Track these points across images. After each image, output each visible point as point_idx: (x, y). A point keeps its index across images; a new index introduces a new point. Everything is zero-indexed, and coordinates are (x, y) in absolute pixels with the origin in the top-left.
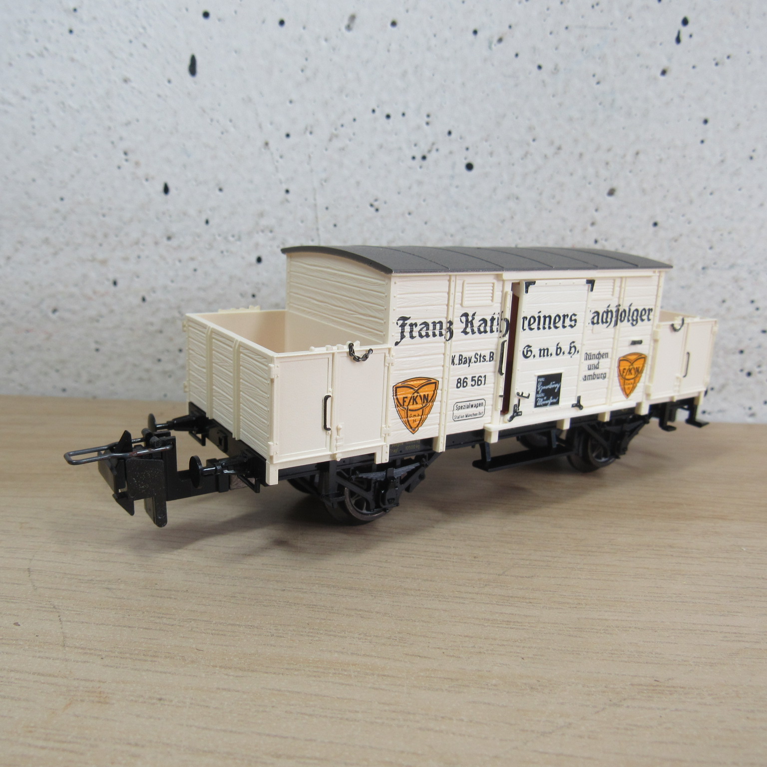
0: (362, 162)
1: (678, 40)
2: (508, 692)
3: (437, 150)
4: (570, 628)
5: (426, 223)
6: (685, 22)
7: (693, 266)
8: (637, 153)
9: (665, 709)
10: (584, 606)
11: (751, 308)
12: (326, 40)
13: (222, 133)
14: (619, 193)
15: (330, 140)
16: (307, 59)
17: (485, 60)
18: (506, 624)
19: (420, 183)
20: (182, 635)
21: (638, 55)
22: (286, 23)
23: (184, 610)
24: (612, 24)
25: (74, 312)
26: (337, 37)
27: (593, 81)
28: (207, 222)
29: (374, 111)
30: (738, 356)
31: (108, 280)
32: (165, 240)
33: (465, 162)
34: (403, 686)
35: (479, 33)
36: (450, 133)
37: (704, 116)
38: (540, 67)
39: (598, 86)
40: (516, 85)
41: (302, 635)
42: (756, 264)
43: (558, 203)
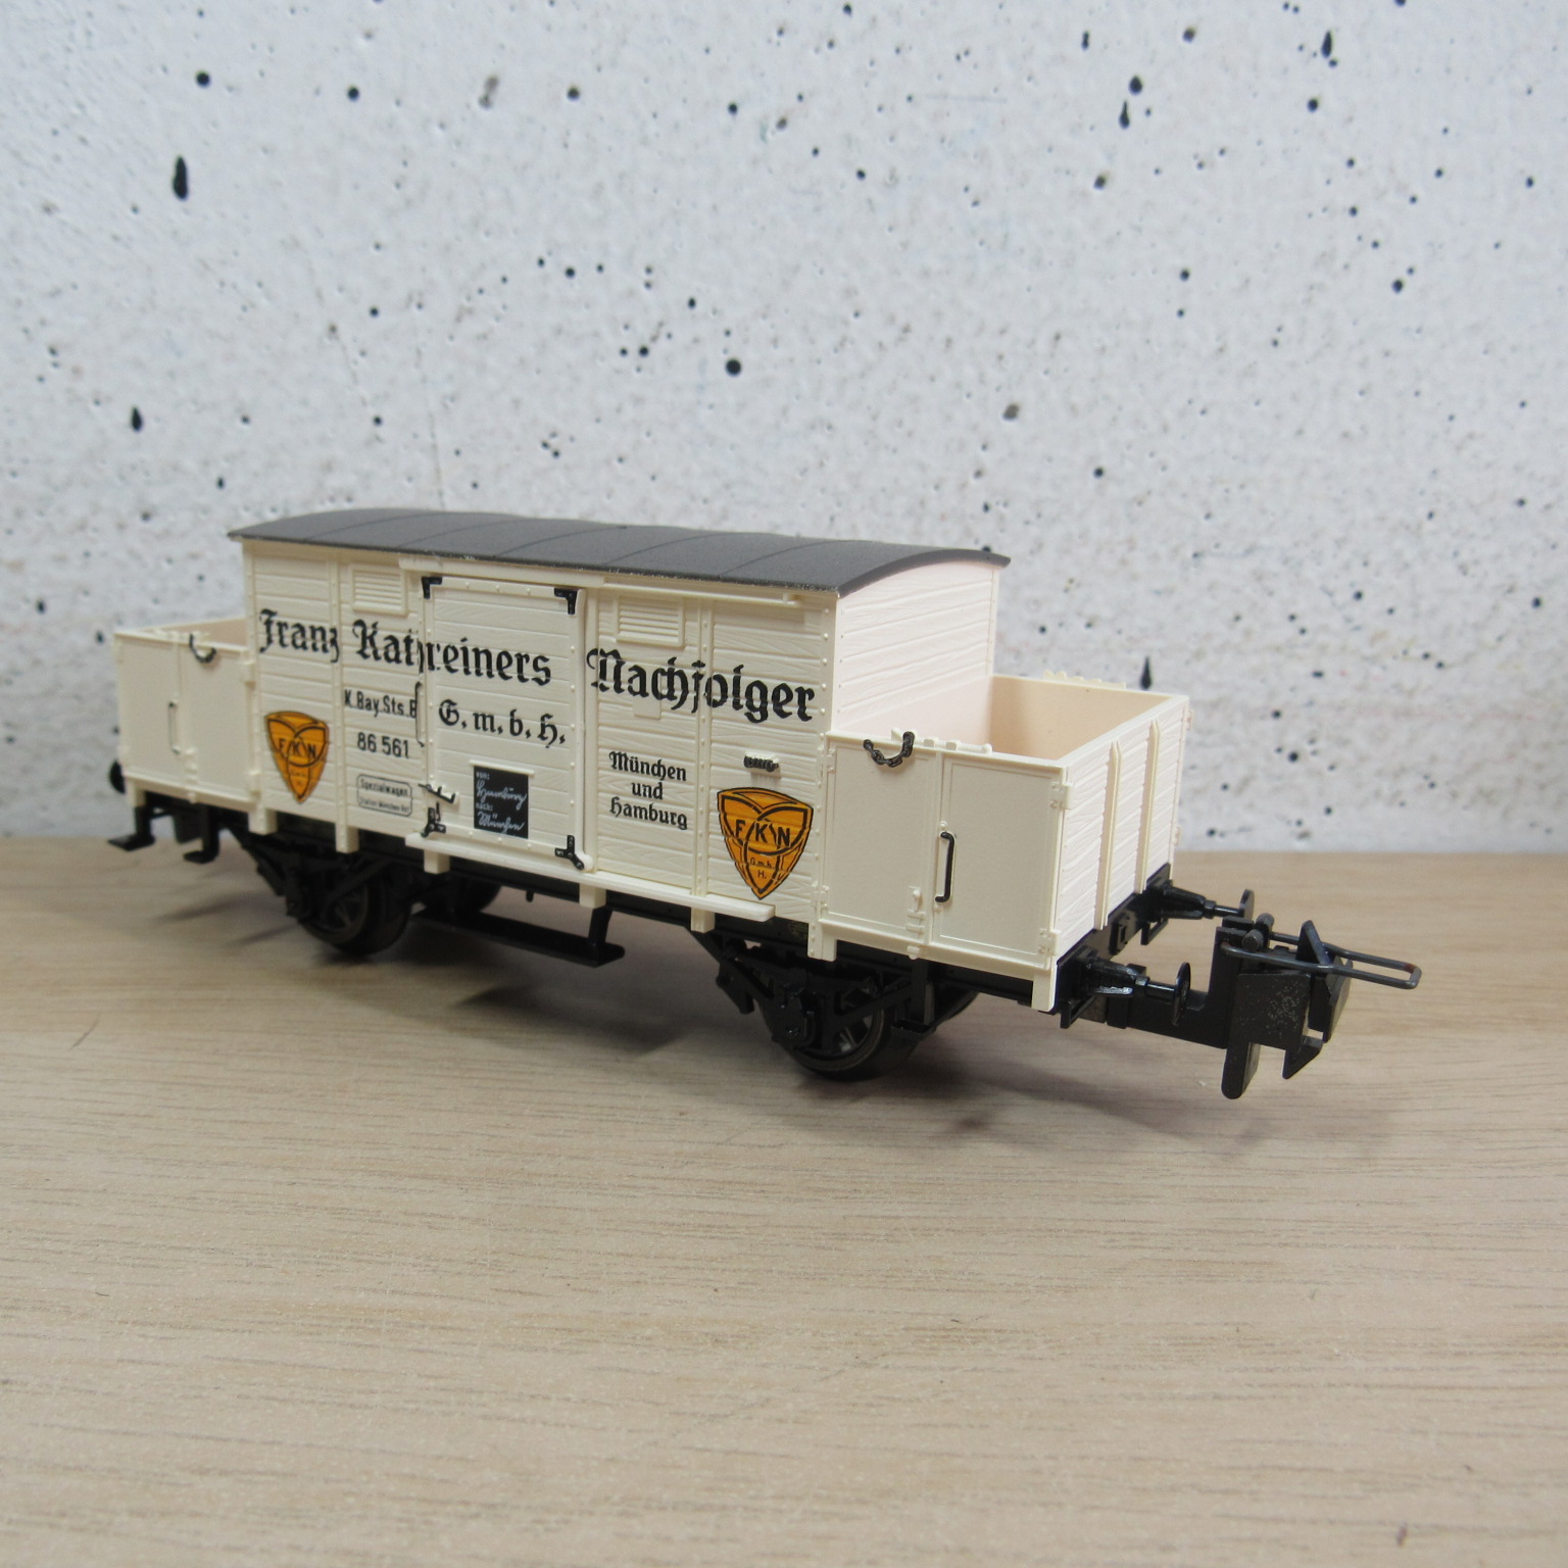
0: (522, 361)
1: (1125, 120)
2: (669, 1350)
3: (669, 336)
4: (824, 1234)
5: (653, 478)
6: (1136, 86)
7: (1175, 551)
8: (1058, 337)
9: (954, 1369)
10: (863, 1195)
11: (1290, 630)
12: (442, 126)
13: (244, 309)
14: (1026, 414)
15: (458, 319)
16: (405, 164)
17: (755, 162)
18: (704, 1231)
19: (638, 401)
20: (74, 1269)
21: (1050, 150)
22: (363, 94)
23: (91, 1224)
24: (996, 90)
26: (463, 119)
27: (967, 199)
28: (221, 483)
29: (541, 262)
30: (1271, 723)
31: (27, 600)
32: (137, 519)
33: (725, 358)
34: (475, 1345)
35: (741, 111)
36: (692, 303)
37: (1181, 263)
38: (861, 174)
39: (976, 208)
40: (817, 209)
41: (306, 1263)
42: (1296, 545)
43: (910, 434)
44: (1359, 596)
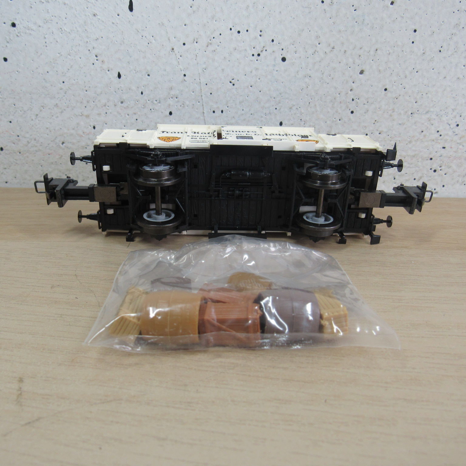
0: (225, 58)
3: (266, 50)
5: (260, 91)
7: (406, 112)
8: (377, 50)
11: (437, 135)
13: (148, 43)
14: (366, 73)
15: (207, 46)
19: (257, 69)
25: (73, 144)
27: (353, 8)
28: (142, 93)
29: (231, 29)
30: (430, 161)
31: (90, 126)
32: (120, 103)
33: (282, 57)
36: (273, 41)
37: (414, 28)
38: (323, 2)
39: (355, 12)
40: (310, 12)
42: (441, 111)
43: (333, 79)
44: (458, 125)
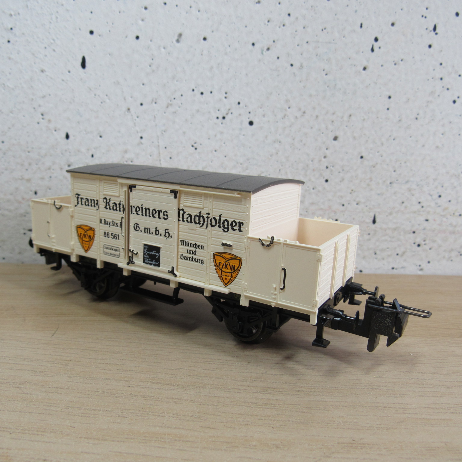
0: (186, 120)
1: (372, 50)
2: (262, 450)
3: (232, 113)
4: (304, 407)
5: (225, 157)
6: (376, 40)
7: (384, 182)
8: (350, 116)
9: (357, 459)
10: (313, 393)
11: (419, 206)
12: (164, 48)
13: (102, 103)
14: (340, 139)
15: (167, 107)
16: (153, 59)
17: (260, 60)
18: (265, 406)
19: (222, 133)
20: (62, 417)
21: (349, 59)
22: (140, 38)
23: (65, 401)
24: (333, 40)
25: (10, 211)
26: (171, 46)
27: (324, 73)
28: (92, 156)
29: (193, 90)
30: (412, 235)
31: (31, 191)
32: (67, 166)
33: (249, 120)
34: (198, 448)
35: (256, 45)
36: (239, 103)
37: (388, 94)
38: (292, 65)
39: (326, 76)
40: (278, 75)
41: (138, 416)
42: (421, 180)
43: (304, 144)
44: (440, 196)
